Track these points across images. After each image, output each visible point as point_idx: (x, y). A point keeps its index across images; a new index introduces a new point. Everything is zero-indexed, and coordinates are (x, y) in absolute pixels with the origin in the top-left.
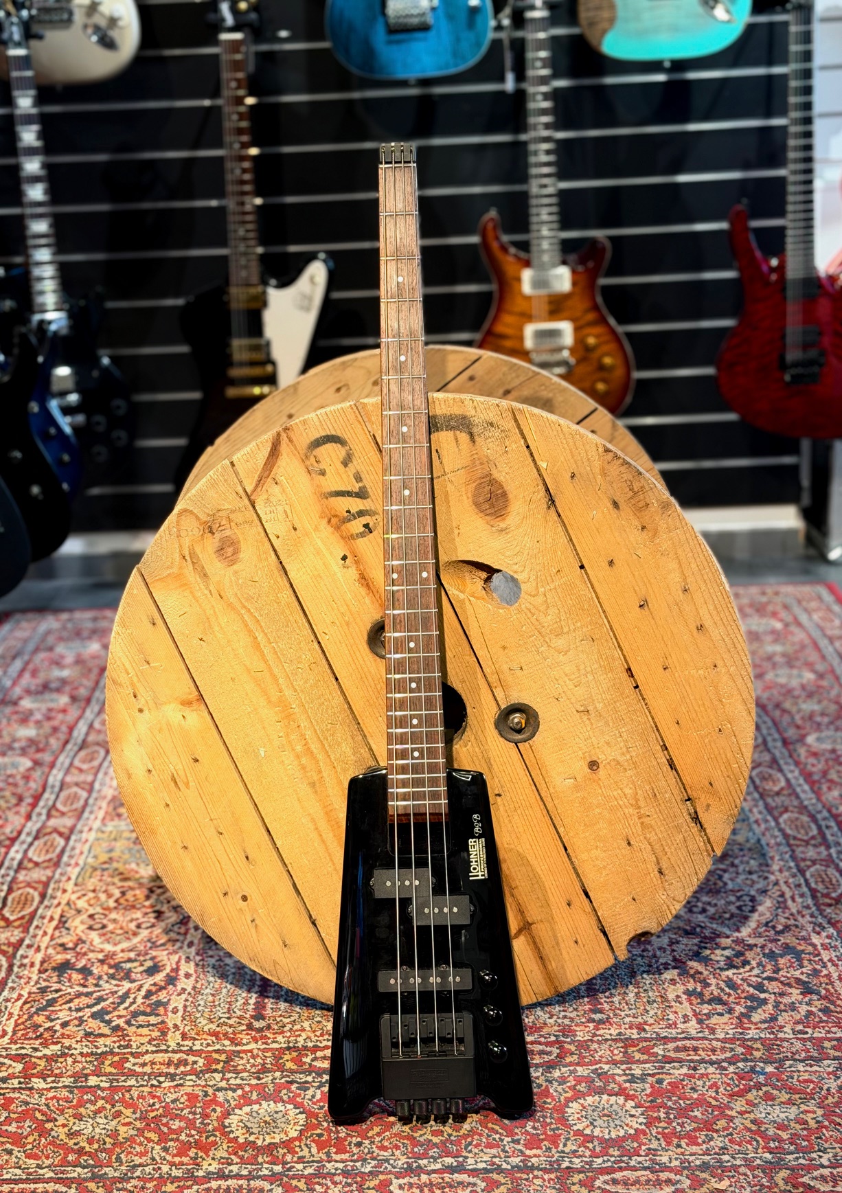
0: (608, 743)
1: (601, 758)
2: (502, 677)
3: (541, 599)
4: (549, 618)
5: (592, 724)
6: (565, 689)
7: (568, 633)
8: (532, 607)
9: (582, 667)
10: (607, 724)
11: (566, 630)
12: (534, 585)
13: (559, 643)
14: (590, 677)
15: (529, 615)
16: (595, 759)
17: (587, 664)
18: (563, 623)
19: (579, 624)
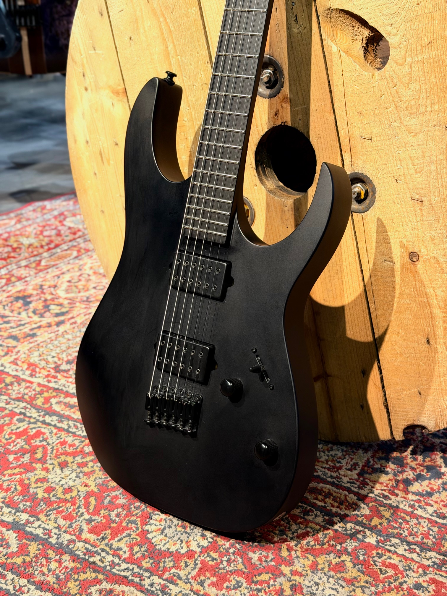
0: (433, 240)
1: (422, 251)
2: (353, 143)
3: (405, 70)
4: (409, 92)
5: (422, 215)
6: (406, 172)
7: (424, 113)
8: (395, 76)
9: (428, 154)
10: (437, 220)
11: (422, 109)
12: (403, 52)
13: (413, 122)
14: (433, 167)
15: (391, 85)
16: (417, 251)
17: (434, 153)
18: (421, 101)
19: (436, 107)
